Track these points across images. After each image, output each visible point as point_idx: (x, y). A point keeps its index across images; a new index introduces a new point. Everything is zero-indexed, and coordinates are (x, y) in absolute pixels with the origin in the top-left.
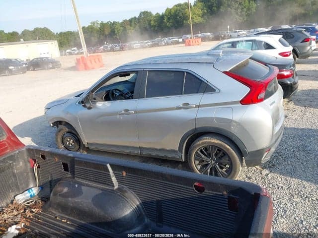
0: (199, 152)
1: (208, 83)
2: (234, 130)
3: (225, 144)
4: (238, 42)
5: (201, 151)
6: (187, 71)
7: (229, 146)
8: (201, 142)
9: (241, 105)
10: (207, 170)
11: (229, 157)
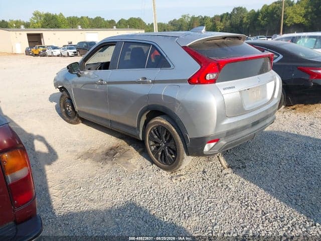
0: (152, 132)
1: (167, 58)
2: (178, 111)
3: (172, 126)
4: (300, 37)
5: (154, 131)
6: (154, 44)
7: (175, 129)
8: (153, 121)
9: (188, 84)
10: (158, 152)
11: (174, 141)
